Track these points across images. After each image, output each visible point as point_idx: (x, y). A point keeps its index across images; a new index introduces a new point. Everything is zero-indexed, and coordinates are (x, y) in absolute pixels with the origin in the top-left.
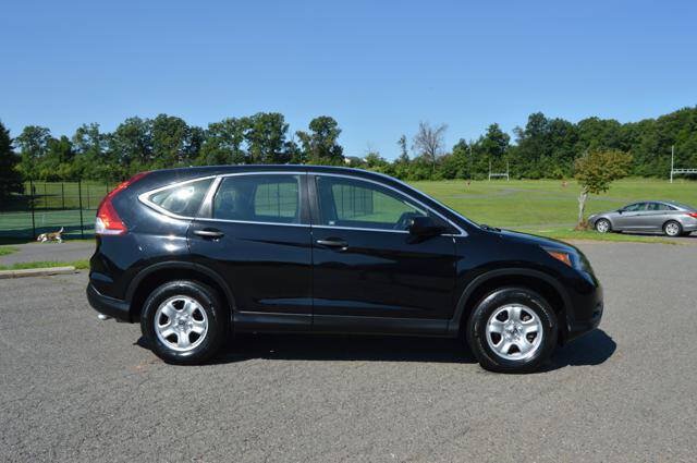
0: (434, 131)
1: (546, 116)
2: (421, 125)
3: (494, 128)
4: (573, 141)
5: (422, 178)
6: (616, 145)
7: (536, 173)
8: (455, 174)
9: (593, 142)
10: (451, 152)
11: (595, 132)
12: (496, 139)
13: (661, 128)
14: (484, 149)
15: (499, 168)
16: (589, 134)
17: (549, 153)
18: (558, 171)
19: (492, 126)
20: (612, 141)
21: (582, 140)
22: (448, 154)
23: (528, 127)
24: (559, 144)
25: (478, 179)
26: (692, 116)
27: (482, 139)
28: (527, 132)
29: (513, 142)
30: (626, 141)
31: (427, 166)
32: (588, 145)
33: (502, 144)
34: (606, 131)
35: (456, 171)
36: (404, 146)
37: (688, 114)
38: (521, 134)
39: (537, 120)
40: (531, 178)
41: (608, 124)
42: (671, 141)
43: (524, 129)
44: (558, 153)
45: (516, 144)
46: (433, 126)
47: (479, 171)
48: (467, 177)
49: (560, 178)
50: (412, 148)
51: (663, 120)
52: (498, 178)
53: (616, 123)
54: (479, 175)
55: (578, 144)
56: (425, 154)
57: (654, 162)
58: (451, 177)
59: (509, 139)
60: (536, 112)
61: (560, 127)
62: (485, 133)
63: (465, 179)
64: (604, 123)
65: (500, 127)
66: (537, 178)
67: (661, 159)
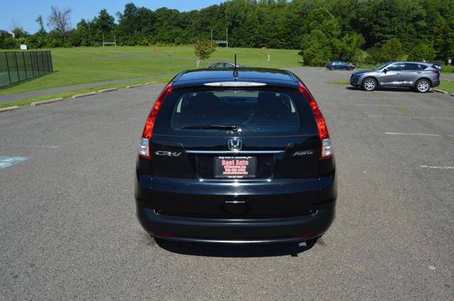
0: (62, 12)
1: (136, 5)
2: (53, 8)
3: (103, 12)
4: (153, 22)
5: (57, 46)
6: (178, 25)
7: (132, 42)
8: (80, 43)
9: (165, 23)
10: (76, 28)
11: (166, 17)
12: (105, 19)
13: (203, 16)
14: (98, 26)
15: (109, 39)
16: (162, 18)
17: (139, 29)
18: (146, 41)
19: (102, 11)
20: (175, 22)
21: (159, 21)
22: (74, 29)
23: (125, 12)
24: (145, 24)
25: (97, 46)
26: (218, 10)
27: (96, 18)
28: (125, 16)
29: (116, 22)
30: (184, 23)
31: (60, 37)
32: (162, 25)
33: (109, 23)
34: (172, 16)
35: (81, 41)
36: (41, 23)
37: (216, 9)
38: (121, 17)
39: (130, 8)
40: (130, 45)
41: (173, 12)
42: (208, 24)
43: (123, 14)
44: (145, 29)
45: (118, 23)
46: (61, 9)
47: (96, 40)
48: (88, 45)
49: (147, 45)
50: (48, 25)
51: (204, 11)
52: (109, 45)
53: (177, 11)
54: (97, 43)
55: (157, 24)
56: (58, 29)
57: (200, 36)
58: (78, 45)
59: (114, 20)
60: (129, 3)
61: (145, 12)
62: (98, 15)
63: (87, 46)
64: (171, 11)
65: (107, 12)
66: (133, 45)
67: (203, 34)
